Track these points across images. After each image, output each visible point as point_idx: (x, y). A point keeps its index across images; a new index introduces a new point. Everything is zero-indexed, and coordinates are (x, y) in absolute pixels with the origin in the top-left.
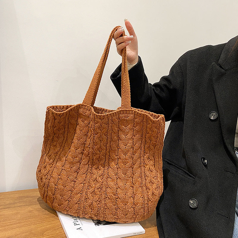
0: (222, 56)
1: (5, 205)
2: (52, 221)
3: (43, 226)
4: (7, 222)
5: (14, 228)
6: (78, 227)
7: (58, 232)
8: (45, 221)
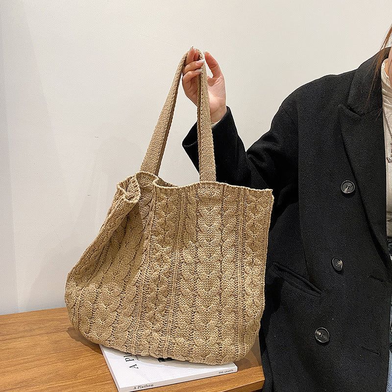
0: (352, 92)
1: (16, 334)
3: (76, 364)
4: (20, 359)
5: (30, 367)
6: (132, 363)
7: (100, 372)
8: (79, 356)
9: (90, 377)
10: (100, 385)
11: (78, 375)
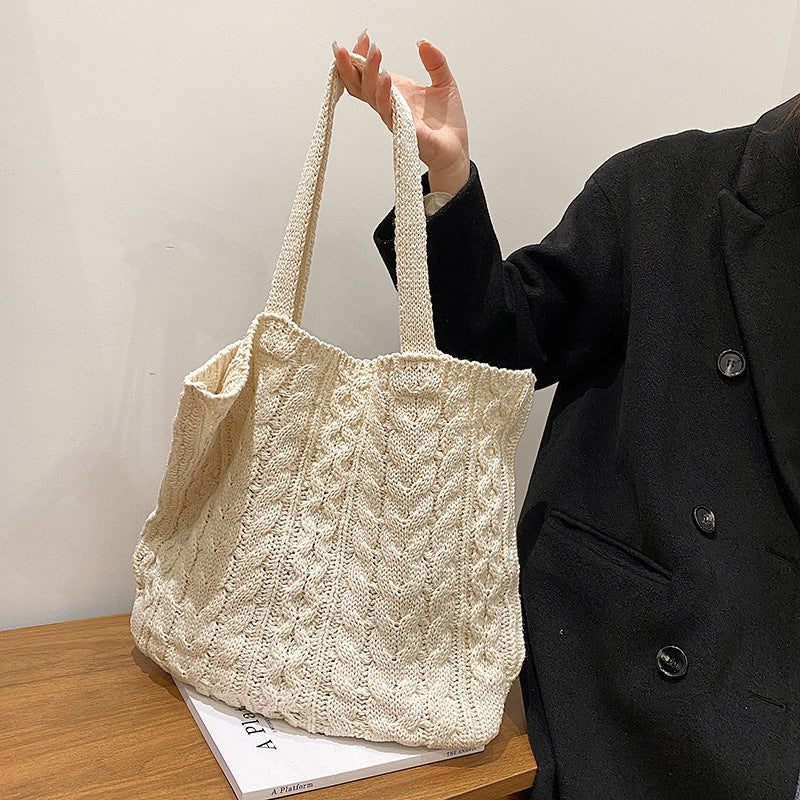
2: (168, 722)
3: (140, 742)
5: (38, 752)
6: (261, 738)
7: (192, 758)
8: (144, 724)
9: (172, 769)
10: (195, 788)
11: (146, 766)
